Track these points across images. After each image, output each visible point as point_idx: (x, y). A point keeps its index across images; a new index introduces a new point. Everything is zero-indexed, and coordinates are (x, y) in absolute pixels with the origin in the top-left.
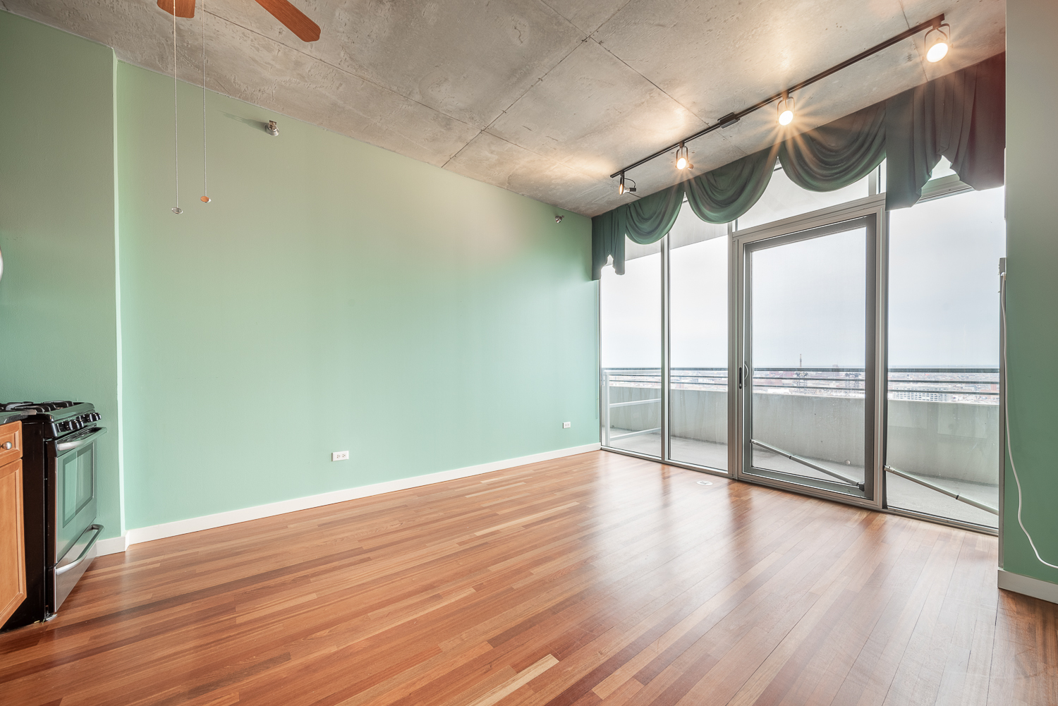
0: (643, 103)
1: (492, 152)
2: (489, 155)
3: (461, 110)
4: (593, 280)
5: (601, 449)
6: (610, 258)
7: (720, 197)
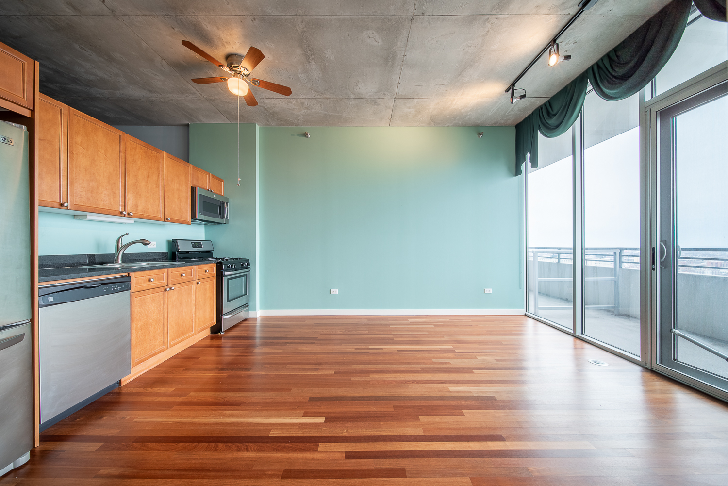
0: (488, 31)
1: (409, 108)
2: (409, 110)
3: (376, 93)
4: (516, 175)
5: (525, 315)
6: (528, 155)
7: (621, 71)
